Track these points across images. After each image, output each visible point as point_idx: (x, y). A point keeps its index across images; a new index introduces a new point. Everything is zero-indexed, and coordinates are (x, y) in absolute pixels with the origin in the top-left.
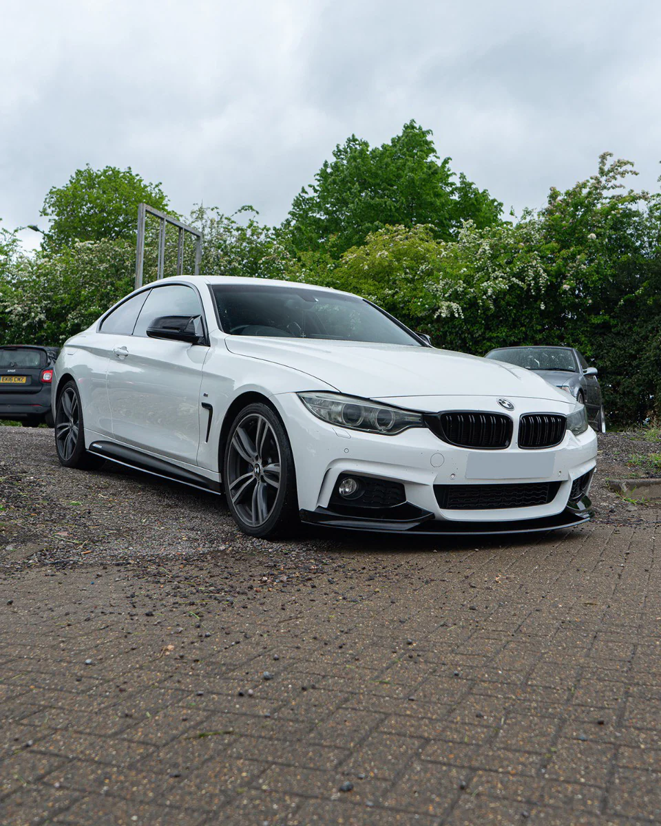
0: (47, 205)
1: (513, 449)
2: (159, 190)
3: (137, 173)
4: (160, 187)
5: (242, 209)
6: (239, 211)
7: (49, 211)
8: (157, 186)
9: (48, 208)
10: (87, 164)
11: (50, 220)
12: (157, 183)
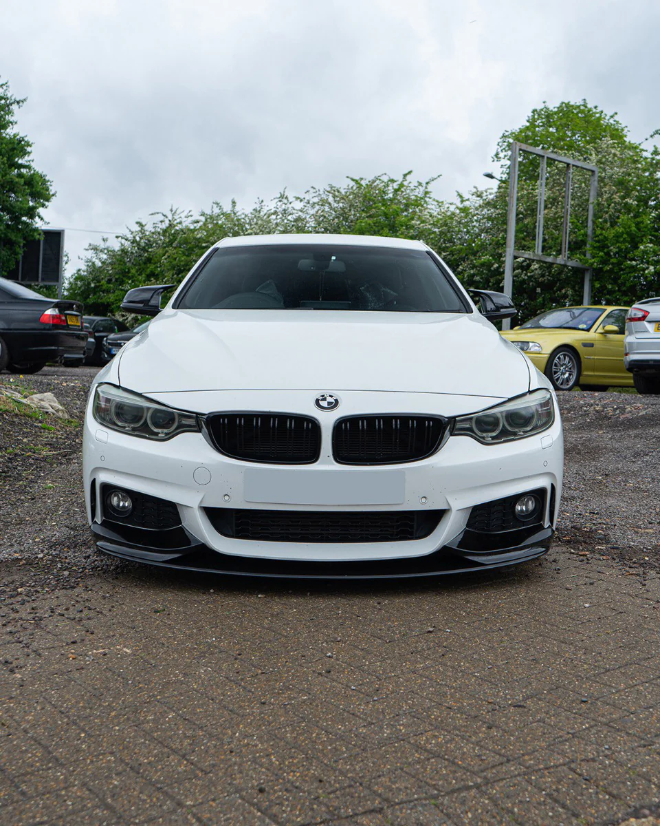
0: (499, 150)
1: (326, 463)
2: (615, 121)
3: (595, 105)
4: (616, 118)
5: (655, 134)
6: (651, 136)
7: (502, 155)
8: (612, 117)
9: (500, 152)
10: (544, 102)
11: (502, 166)
12: (612, 114)
